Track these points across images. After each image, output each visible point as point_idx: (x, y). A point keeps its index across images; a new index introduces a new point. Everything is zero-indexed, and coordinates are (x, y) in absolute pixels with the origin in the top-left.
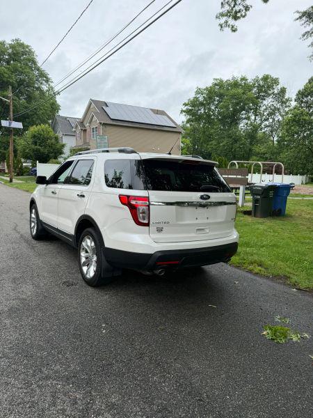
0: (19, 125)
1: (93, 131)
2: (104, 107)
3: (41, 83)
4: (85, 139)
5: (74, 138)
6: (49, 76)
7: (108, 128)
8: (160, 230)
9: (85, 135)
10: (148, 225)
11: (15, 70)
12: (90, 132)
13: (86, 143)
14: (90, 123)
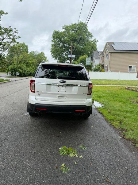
0: (74, 56)
1: (106, 56)
2: (112, 45)
3: (89, 38)
4: (103, 60)
5: (99, 60)
6: (92, 34)
7: (113, 54)
8: (39, 95)
9: (103, 59)
10: (34, 92)
11: (78, 34)
12: (105, 57)
13: (103, 62)
14: (105, 53)
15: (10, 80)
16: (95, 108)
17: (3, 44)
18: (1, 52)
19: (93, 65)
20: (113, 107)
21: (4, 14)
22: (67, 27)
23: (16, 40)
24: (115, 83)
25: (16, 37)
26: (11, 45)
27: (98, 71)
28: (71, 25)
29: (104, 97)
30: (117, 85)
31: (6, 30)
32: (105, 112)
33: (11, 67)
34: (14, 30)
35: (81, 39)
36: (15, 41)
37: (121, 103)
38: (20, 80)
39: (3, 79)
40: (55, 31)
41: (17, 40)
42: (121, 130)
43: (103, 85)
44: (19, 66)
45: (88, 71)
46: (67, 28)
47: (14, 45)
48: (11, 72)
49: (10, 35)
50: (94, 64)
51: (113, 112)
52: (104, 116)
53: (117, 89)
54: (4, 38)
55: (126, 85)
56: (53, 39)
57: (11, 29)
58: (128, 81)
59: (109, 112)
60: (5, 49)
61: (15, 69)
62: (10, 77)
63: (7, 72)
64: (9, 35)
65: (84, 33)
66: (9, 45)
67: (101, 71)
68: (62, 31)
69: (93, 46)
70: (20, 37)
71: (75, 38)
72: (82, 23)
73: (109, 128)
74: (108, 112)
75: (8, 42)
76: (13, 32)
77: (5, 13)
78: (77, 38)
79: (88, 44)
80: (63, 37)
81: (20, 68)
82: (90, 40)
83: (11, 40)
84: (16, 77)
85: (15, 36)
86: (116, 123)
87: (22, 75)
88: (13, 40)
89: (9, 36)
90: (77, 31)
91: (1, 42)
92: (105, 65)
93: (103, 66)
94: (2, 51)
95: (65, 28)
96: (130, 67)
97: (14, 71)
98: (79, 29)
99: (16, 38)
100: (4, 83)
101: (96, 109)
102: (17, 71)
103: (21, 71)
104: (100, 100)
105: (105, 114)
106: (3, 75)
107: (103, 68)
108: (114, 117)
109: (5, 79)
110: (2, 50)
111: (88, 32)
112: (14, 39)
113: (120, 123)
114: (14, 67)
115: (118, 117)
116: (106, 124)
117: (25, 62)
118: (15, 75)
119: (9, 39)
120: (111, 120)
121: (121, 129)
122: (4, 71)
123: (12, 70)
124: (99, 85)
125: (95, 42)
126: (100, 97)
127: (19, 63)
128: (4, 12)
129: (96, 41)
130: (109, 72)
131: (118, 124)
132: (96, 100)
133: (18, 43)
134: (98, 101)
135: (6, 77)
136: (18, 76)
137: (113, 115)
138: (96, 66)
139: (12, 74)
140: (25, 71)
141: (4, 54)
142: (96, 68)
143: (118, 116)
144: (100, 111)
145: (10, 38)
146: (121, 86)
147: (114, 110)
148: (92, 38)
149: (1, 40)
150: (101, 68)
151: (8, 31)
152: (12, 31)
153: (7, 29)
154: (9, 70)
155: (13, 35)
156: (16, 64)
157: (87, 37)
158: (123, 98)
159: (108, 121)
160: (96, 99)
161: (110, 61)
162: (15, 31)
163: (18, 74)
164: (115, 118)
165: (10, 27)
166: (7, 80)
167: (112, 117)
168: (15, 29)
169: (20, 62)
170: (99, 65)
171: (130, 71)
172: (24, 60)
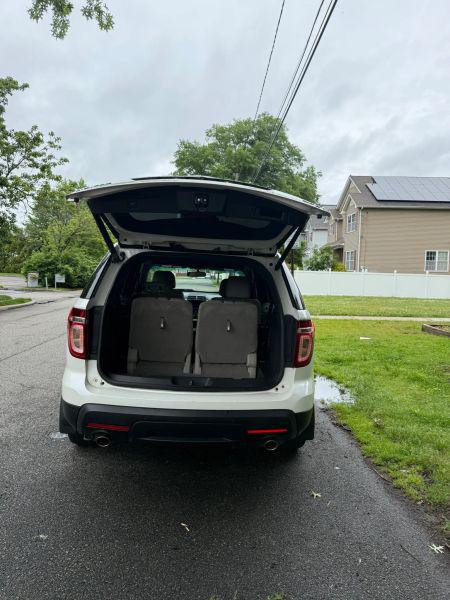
1: (349, 221)
2: (369, 185)
3: (291, 164)
4: (340, 233)
5: (326, 233)
6: (302, 153)
7: (372, 215)
9: (340, 228)
11: (258, 153)
12: (346, 222)
13: (340, 239)
14: (346, 210)
15: (30, 300)
16: (321, 406)
17: (10, 182)
18: (4, 209)
19: (306, 249)
20: (391, 402)
21: (17, 88)
22: (222, 130)
23: (53, 169)
24: (382, 309)
25: (53, 160)
26: (38, 186)
27: (323, 268)
28: (233, 123)
29: (351, 361)
30: (391, 316)
31: (22, 139)
32: (362, 425)
33: (37, 256)
34: (46, 138)
35: (265, 168)
36: (49, 173)
37: (415, 387)
38: (65, 298)
39: (8, 298)
40: (182, 143)
41: (55, 171)
42: (435, 512)
43: (342, 315)
44: (63, 254)
45: (292, 269)
46: (221, 133)
47: (46, 187)
48: (37, 275)
49: (35, 155)
50: (311, 245)
51: (391, 426)
52: (359, 443)
53: (393, 329)
54: (16, 163)
55: (421, 316)
56: (176, 169)
57: (39, 134)
58: (427, 303)
59: (377, 426)
60: (16, 200)
61: (50, 264)
62: (33, 290)
63: (26, 274)
64: (30, 155)
65: (275, 149)
66: (32, 186)
67: (334, 268)
68: (206, 144)
69: (306, 189)
70: (66, 160)
71: (247, 165)
72: (269, 119)
73: (384, 501)
74: (370, 423)
75: (26, 176)
76: (45, 144)
77: (20, 84)
78: (253, 166)
79: (288, 183)
80: (209, 162)
81: (68, 261)
82: (296, 170)
83: (37, 171)
84: (54, 290)
85: (51, 157)
86: (409, 477)
87: (75, 284)
88: (43, 169)
89: (31, 157)
90: (252, 143)
91: (4, 175)
92: (346, 251)
93: (340, 251)
94: (6, 205)
95: (217, 135)
96: (431, 256)
97: (49, 270)
98: (260, 135)
99: (55, 165)
100: (9, 309)
101: (325, 411)
102: (58, 271)
103: (71, 270)
104: (337, 373)
105: (361, 435)
106: (12, 284)
107: (340, 259)
108: (397, 445)
109: (15, 295)
110: (8, 201)
111: (288, 146)
112: (48, 167)
113: (426, 473)
114: (47, 258)
115: (413, 449)
116: (369, 479)
117: (83, 243)
118: (52, 284)
119: (30, 166)
120: (386, 460)
121: (435, 504)
122: (16, 271)
123: (40, 266)
124: (330, 314)
125: (311, 177)
126: (337, 361)
127: (63, 243)
128: (16, 83)
129: (314, 175)
130: (360, 270)
131: (419, 479)
132: (323, 374)
133: (58, 179)
134: (330, 378)
135: (22, 290)
136: (60, 285)
137: (394, 438)
138: (315, 252)
139: (40, 281)
140: (84, 269)
141: (14, 215)
142: (316, 259)
143: (415, 443)
144: (342, 422)
145: (35, 165)
146: (405, 319)
147: (393, 417)
148: (301, 165)
149: (5, 171)
150: (333, 259)
151: (28, 142)
152: (42, 141)
153: (23, 134)
154: (30, 268)
155: (44, 153)
156: (53, 246)
157: (287, 161)
158: (420, 366)
159: (379, 465)
160: (323, 369)
161: (362, 237)
162: (51, 143)
163: (60, 278)
164: (401, 452)
165: (35, 127)
166: (22, 301)
167: (390, 448)
168: (52, 134)
169: (67, 241)
170: (327, 249)
171: (430, 268)
172: (82, 236)
